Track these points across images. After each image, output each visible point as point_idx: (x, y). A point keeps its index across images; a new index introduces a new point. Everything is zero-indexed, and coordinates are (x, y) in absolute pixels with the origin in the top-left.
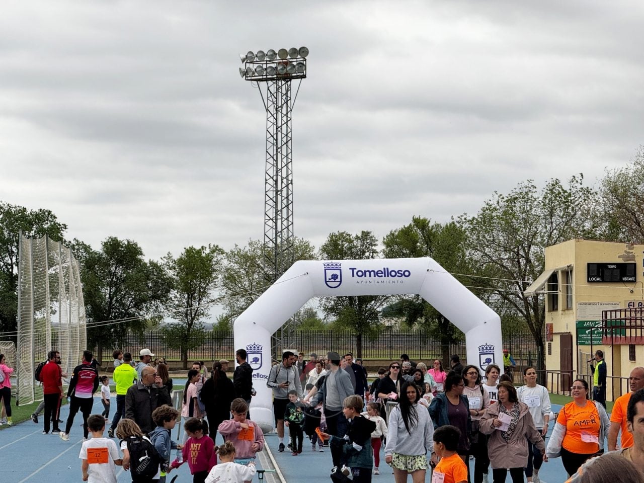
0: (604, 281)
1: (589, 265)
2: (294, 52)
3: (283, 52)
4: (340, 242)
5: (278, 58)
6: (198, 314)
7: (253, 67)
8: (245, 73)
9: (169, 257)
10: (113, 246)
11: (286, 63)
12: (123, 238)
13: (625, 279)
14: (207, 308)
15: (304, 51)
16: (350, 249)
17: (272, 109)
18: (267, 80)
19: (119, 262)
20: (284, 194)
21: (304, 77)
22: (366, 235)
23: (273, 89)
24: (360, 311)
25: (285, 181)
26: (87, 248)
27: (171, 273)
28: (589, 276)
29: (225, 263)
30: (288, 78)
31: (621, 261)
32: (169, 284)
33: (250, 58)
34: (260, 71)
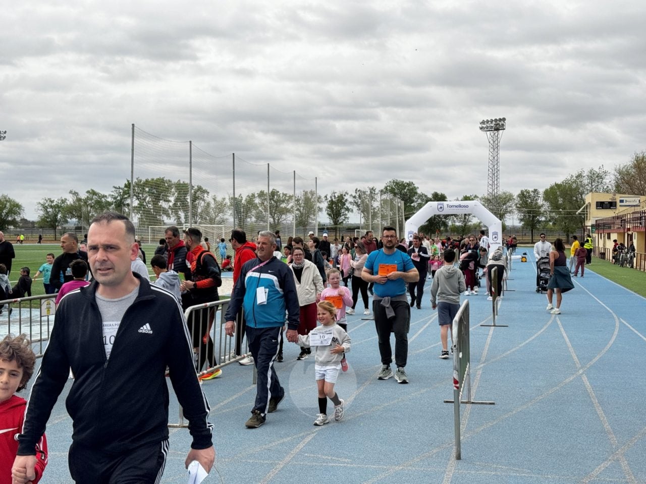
0: (603, 208)
1: (597, 202)
2: (500, 120)
3: (496, 120)
4: (525, 193)
5: (494, 122)
7: (484, 126)
8: (481, 128)
11: (497, 124)
12: (439, 192)
13: (612, 208)
14: (472, 219)
15: (504, 119)
16: (529, 196)
17: (492, 142)
18: (490, 131)
20: (496, 175)
21: (504, 129)
22: (535, 191)
23: (492, 134)
24: (533, 220)
25: (496, 170)
26: (426, 196)
28: (597, 206)
30: (497, 130)
31: (610, 201)
33: (483, 122)
34: (487, 127)
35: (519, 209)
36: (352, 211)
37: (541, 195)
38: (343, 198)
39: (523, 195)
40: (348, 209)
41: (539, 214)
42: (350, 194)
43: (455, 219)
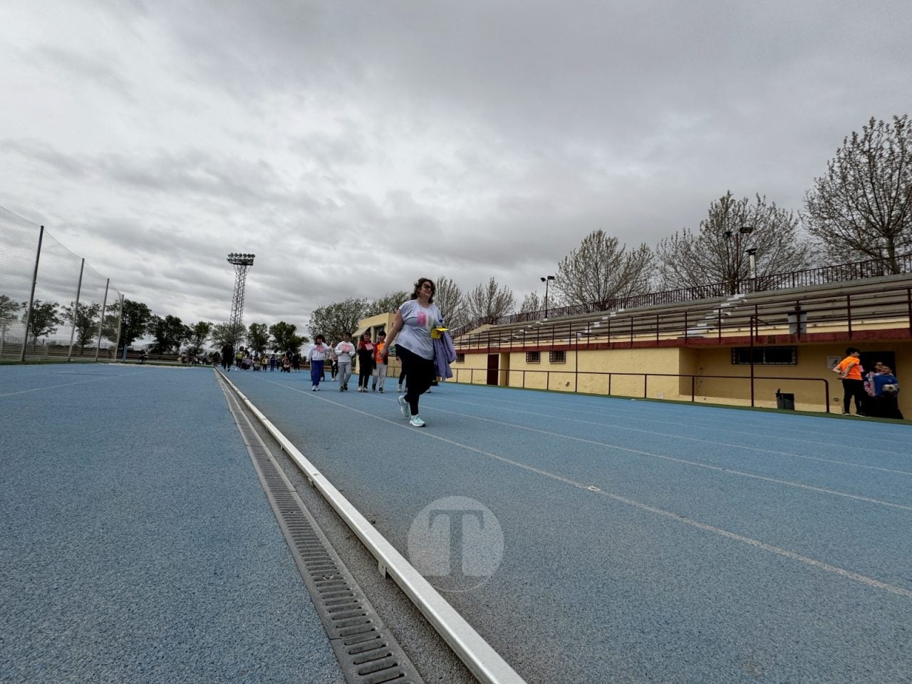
2: (249, 256)
3: (245, 255)
4: (256, 326)
5: (242, 257)
6: (201, 344)
7: (233, 258)
8: (229, 260)
9: (192, 324)
10: (170, 318)
11: (246, 259)
12: (174, 316)
15: (253, 256)
16: (259, 328)
17: (238, 274)
18: (238, 264)
19: (171, 324)
21: (252, 265)
22: (264, 325)
23: (240, 268)
26: (159, 318)
27: (193, 330)
29: (214, 328)
30: (245, 263)
32: (191, 333)
33: (232, 255)
34: (235, 260)
35: (249, 337)
36: (63, 323)
37: (268, 329)
38: (51, 309)
39: (254, 327)
40: (57, 321)
41: (266, 343)
42: (61, 305)
43: (188, 341)
